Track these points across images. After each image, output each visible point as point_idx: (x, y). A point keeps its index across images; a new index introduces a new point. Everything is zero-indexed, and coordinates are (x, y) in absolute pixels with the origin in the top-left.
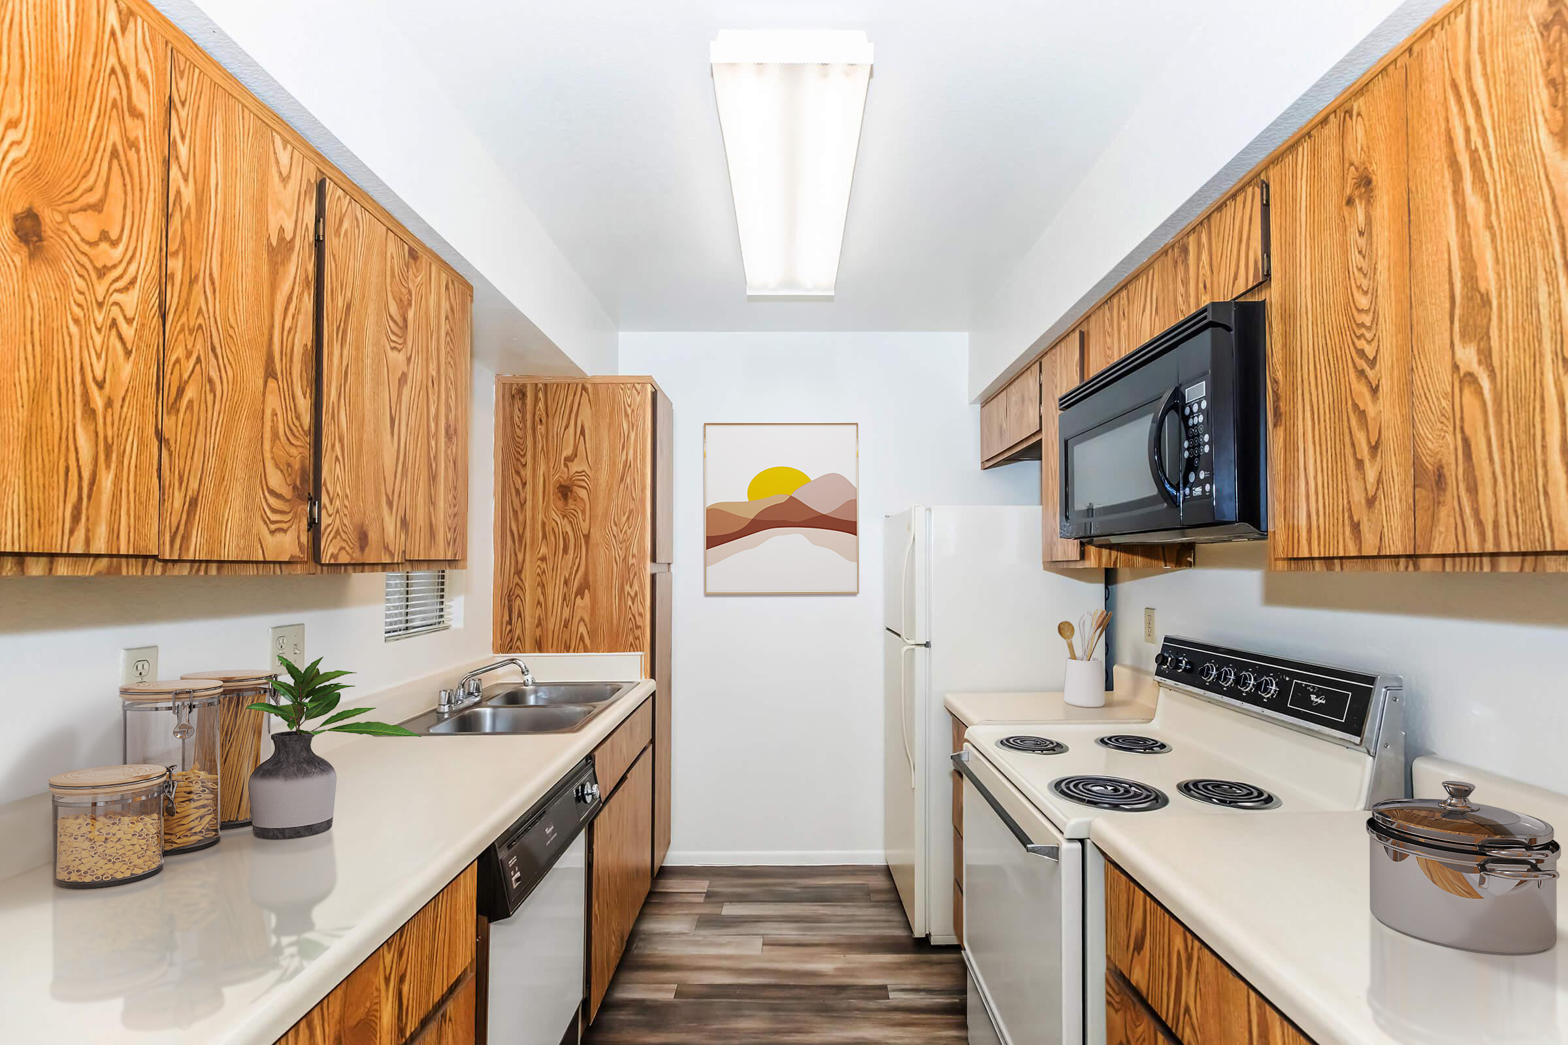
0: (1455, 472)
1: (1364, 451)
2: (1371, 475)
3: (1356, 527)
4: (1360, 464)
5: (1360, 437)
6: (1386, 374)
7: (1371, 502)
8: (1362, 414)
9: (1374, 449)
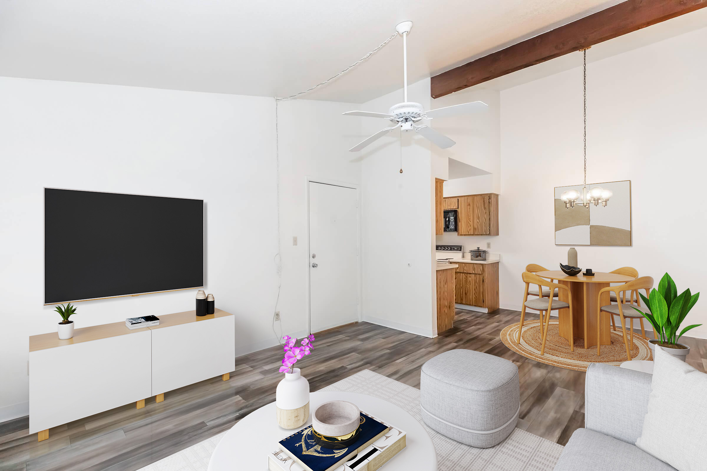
0: (477, 229)
1: (469, 226)
2: (470, 228)
3: (468, 232)
4: (469, 227)
5: (469, 225)
6: (471, 220)
7: (470, 230)
8: (469, 223)
9: (470, 226)
